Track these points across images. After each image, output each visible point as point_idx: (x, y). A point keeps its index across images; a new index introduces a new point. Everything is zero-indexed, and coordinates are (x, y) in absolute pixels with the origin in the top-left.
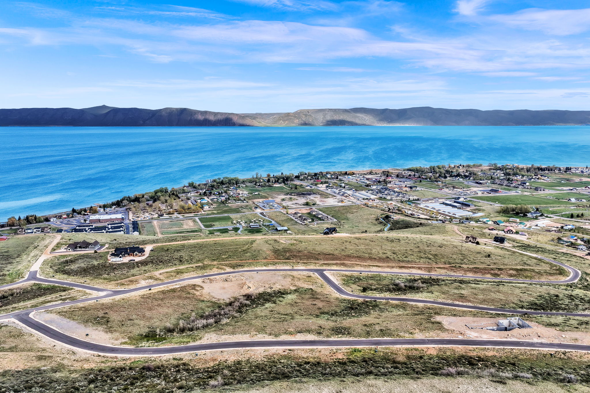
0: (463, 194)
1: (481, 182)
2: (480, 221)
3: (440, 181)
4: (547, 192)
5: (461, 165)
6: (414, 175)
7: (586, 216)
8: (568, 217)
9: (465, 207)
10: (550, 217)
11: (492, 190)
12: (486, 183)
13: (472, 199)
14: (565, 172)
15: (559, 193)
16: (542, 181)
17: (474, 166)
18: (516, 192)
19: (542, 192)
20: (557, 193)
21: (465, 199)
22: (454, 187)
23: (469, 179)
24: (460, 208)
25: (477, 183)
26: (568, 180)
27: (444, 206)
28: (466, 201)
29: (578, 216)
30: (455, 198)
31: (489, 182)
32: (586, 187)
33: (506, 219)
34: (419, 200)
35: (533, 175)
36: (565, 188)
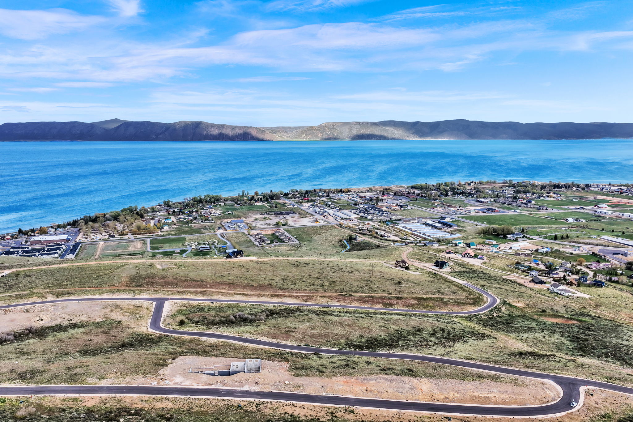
0: (454, 213)
1: (482, 200)
2: (452, 243)
3: (437, 199)
4: (550, 211)
5: (472, 182)
6: (414, 193)
7: (572, 238)
8: (552, 239)
9: (447, 228)
10: (532, 239)
11: (489, 209)
12: (488, 201)
13: (460, 219)
14: (583, 189)
15: (562, 213)
16: (552, 199)
17: (488, 182)
18: (515, 211)
19: (545, 211)
20: (559, 213)
21: (451, 219)
22: (449, 206)
23: (473, 197)
24: (440, 229)
25: (478, 201)
26: (581, 198)
27: (424, 226)
28: (453, 221)
29: (562, 238)
30: (441, 218)
31: (493, 200)
32: (595, 206)
33: (482, 240)
34: (401, 220)
35: (545, 192)
36: (571, 207)
